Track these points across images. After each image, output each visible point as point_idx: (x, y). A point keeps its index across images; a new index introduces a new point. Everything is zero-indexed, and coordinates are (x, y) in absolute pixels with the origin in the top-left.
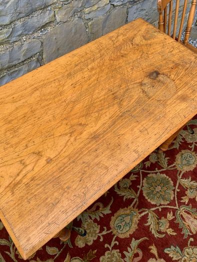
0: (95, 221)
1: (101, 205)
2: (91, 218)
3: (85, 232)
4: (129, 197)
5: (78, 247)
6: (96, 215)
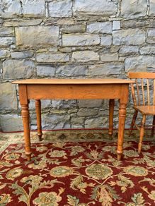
0: (47, 163)
3: (38, 164)
4: (76, 165)
6: (50, 162)
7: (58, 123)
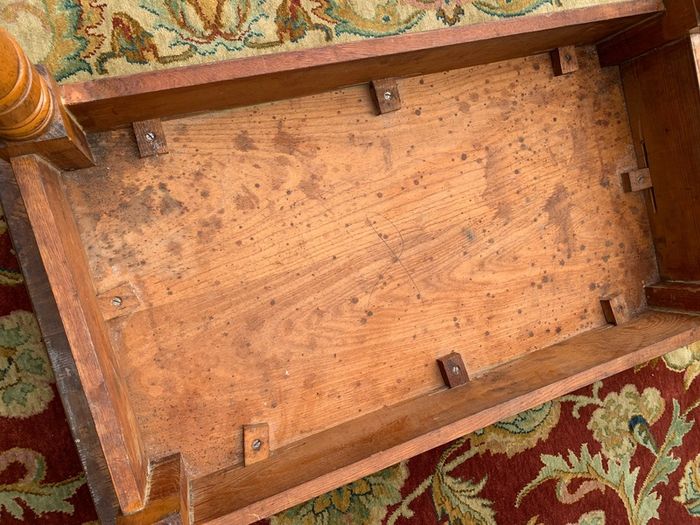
0: (595, 448)
1: (563, 496)
2: (605, 462)
3: (631, 428)
4: (464, 486)
5: (662, 395)
6: (588, 465)
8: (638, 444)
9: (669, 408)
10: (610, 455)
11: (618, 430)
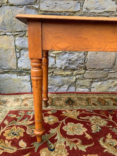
0: (68, 148)
1: (80, 141)
2: (65, 143)
3: (54, 149)
5: (40, 154)
6: (71, 144)
7: (62, 85)
8: (53, 144)
9: (39, 150)
10: (63, 144)
11: (59, 150)
